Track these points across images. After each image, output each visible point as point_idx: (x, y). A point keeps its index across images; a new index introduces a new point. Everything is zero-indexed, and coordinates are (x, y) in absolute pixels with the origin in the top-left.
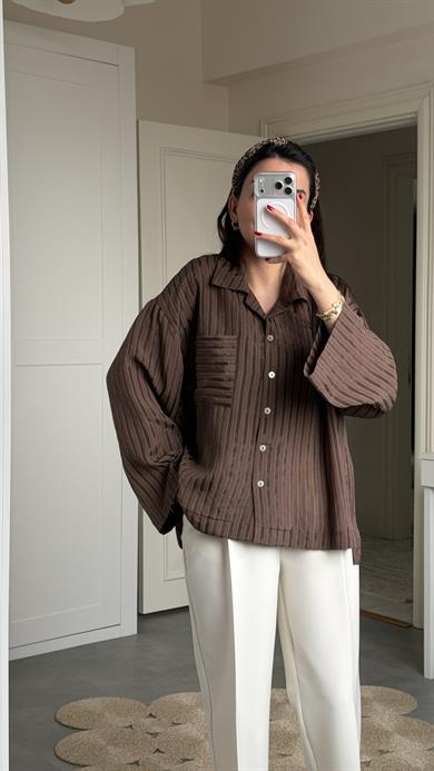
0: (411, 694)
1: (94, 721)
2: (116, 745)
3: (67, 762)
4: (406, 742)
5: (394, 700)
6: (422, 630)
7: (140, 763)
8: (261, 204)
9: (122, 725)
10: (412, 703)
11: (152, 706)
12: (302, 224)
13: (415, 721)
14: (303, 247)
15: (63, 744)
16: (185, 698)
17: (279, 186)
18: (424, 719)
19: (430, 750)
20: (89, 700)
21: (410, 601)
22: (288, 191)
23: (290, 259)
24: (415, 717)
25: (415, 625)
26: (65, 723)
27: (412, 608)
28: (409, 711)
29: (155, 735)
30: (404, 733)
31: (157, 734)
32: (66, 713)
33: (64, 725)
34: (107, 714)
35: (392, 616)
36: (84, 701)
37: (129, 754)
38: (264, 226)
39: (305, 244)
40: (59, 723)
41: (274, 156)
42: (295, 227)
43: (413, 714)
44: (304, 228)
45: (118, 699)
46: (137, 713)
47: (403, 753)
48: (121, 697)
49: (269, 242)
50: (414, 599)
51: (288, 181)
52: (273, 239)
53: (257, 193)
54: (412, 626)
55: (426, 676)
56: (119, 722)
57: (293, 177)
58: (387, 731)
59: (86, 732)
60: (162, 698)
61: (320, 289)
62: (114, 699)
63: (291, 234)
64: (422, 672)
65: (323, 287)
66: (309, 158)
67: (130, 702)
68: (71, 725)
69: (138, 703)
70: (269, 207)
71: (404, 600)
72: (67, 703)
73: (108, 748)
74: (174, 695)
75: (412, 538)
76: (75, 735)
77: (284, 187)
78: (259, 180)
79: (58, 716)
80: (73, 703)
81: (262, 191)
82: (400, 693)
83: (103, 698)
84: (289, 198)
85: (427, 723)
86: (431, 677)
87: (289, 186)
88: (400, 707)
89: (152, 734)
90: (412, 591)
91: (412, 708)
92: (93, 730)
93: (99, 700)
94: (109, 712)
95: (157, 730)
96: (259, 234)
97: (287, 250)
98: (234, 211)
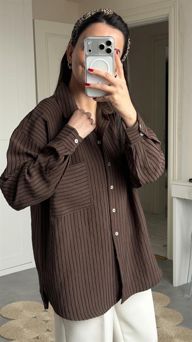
0: (168, 295)
1: (18, 315)
2: (28, 328)
3: (5, 338)
4: (166, 321)
5: (159, 299)
6: (171, 261)
7: (39, 337)
9: (31, 316)
10: (167, 300)
13: (170, 310)
15: (3, 328)
17: (102, 47)
18: (173, 309)
20: (16, 303)
21: (166, 246)
22: (109, 51)
24: (170, 308)
25: (169, 258)
26: (4, 316)
27: (166, 249)
29: (47, 321)
30: (165, 317)
31: (48, 321)
32: (6, 310)
33: (4, 317)
34: (24, 311)
35: (159, 255)
36: (14, 303)
37: (34, 333)
40: (1, 316)
43: (168, 306)
45: (30, 302)
46: (38, 310)
47: (165, 328)
49: (95, 89)
50: (168, 245)
51: (109, 43)
52: (98, 86)
54: (166, 259)
55: (174, 285)
56: (28, 314)
57: (111, 40)
62: (26, 302)
64: (172, 284)
68: (7, 317)
69: (39, 304)
71: (162, 246)
72: (6, 304)
73: (24, 329)
75: (167, 213)
76: (10, 322)
78: (88, 42)
79: (1, 312)
80: (9, 305)
81: (90, 51)
82: (162, 295)
83: (23, 302)
84: (110, 56)
85: (175, 311)
86: (176, 286)
87: (109, 47)
88: (163, 303)
89: (45, 321)
90: (167, 241)
91: (168, 303)
92: (17, 320)
93: (20, 303)
94: (26, 309)
95: (48, 318)
96: (88, 85)
97: (109, 93)
98: (70, 55)
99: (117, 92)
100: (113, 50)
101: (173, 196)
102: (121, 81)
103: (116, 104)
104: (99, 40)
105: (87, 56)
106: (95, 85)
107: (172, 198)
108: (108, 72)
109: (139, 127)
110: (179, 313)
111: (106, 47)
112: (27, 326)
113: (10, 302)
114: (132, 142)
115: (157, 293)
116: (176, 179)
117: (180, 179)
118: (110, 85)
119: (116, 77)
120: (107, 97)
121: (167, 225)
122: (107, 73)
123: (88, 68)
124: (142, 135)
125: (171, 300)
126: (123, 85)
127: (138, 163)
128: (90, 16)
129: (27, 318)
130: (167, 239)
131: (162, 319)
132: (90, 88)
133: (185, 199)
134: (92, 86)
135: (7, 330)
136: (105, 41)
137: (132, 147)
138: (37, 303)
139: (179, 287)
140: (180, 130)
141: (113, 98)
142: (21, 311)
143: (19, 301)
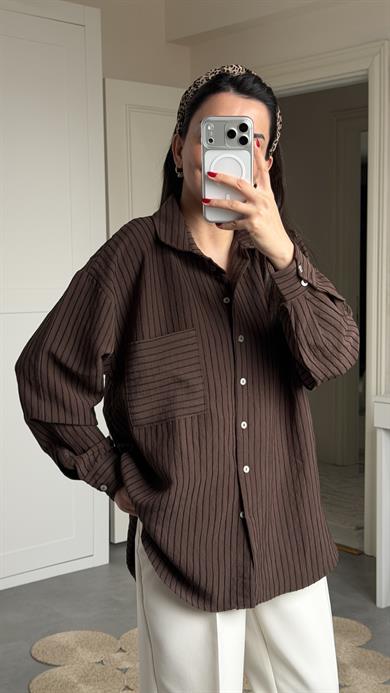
0: (365, 624)
1: (67, 657)
2: (87, 682)
4: (362, 675)
5: (349, 631)
6: (373, 559)
9: (93, 661)
10: (366, 634)
11: (122, 640)
13: (370, 653)
14: (263, 211)
15: (38, 682)
17: (231, 134)
18: (377, 651)
19: (384, 683)
20: (63, 634)
21: (361, 528)
22: (243, 141)
24: (370, 649)
25: (367, 551)
26: (39, 659)
27: (363, 533)
28: (363, 642)
29: (124, 671)
30: (359, 666)
31: (126, 670)
32: (42, 648)
33: (40, 662)
34: (79, 649)
36: (58, 635)
39: (266, 205)
40: (35, 659)
43: (367, 646)
45: (90, 633)
46: (108, 647)
47: (359, 687)
48: (93, 630)
49: (219, 208)
50: (366, 527)
51: (244, 128)
52: (225, 204)
54: (361, 553)
55: (378, 605)
56: (88, 657)
57: (249, 123)
58: (344, 664)
59: (59, 668)
60: (131, 632)
62: (82, 632)
64: (375, 601)
66: (269, 92)
67: (102, 635)
68: (46, 661)
69: (108, 636)
71: (353, 528)
72: (44, 636)
73: (79, 685)
76: (52, 670)
79: (33, 652)
80: (48, 638)
81: (211, 141)
82: (354, 622)
83: (76, 632)
84: (245, 149)
85: (381, 655)
86: (383, 606)
87: (245, 135)
88: (356, 638)
89: (122, 670)
90: (363, 519)
91: (367, 639)
92: (66, 667)
93: (72, 634)
94: (82, 647)
95: (126, 665)
96: (208, 201)
97: (244, 216)
98: (179, 154)
99: (259, 213)
100: (251, 138)
101: (376, 425)
102: (265, 193)
104: (227, 122)
105: (205, 150)
106: (218, 201)
107: (374, 431)
108: (243, 178)
109: (298, 270)
110: (387, 658)
111: (239, 134)
112: (85, 679)
113: (51, 633)
114: (287, 298)
115: (343, 619)
116: (383, 392)
118: (245, 202)
119: (255, 186)
120: (240, 222)
122: (241, 181)
123: (206, 171)
124: (304, 284)
125: (372, 633)
126: (267, 201)
127: (302, 337)
129: (86, 663)
130: (363, 514)
131: (354, 671)
132: (211, 207)
134: (214, 203)
135: (47, 686)
136: (238, 124)
137: (289, 307)
138: (104, 635)
141: (252, 225)
142: (73, 650)
143: (69, 630)
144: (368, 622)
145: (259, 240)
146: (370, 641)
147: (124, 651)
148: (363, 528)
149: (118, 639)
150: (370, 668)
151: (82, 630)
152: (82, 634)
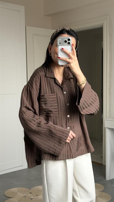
0: (102, 185)
1: (14, 195)
4: (101, 199)
5: (98, 187)
6: (105, 166)
8: (60, 47)
10: (102, 188)
11: (31, 190)
12: (73, 54)
13: (104, 193)
14: (74, 62)
16: (40, 187)
17: (66, 41)
18: (106, 193)
20: (14, 189)
23: (70, 66)
24: (104, 192)
25: (104, 164)
26: (6, 196)
28: (102, 190)
29: (32, 199)
30: (101, 197)
32: (8, 192)
34: (18, 193)
35: (98, 162)
36: (12, 189)
38: (61, 55)
39: (75, 61)
41: (65, 34)
42: (71, 55)
43: (103, 191)
44: (74, 55)
45: (22, 188)
46: (27, 192)
48: (22, 187)
51: (69, 40)
52: (64, 59)
53: (58, 44)
54: (102, 164)
55: (106, 179)
56: (21, 195)
57: (70, 38)
59: (12, 198)
60: (34, 188)
61: (79, 76)
62: (20, 188)
63: (70, 58)
65: (80, 75)
66: (77, 36)
68: (8, 196)
70: (62, 48)
71: (100, 157)
72: (8, 189)
74: (37, 187)
75: (102, 139)
76: (10, 199)
77: (68, 42)
78: (59, 39)
79: (5, 194)
81: (60, 43)
82: (99, 184)
83: (18, 188)
84: (69, 45)
86: (108, 180)
87: (69, 42)
88: (100, 189)
89: (30, 199)
91: (103, 189)
92: (14, 198)
93: (16, 189)
94: (19, 192)
95: (32, 197)
97: (69, 63)
98: (50, 49)
99: (73, 62)
100: (71, 43)
101: (105, 127)
103: (72, 68)
104: (64, 38)
107: (105, 128)
110: (109, 195)
112: (20, 201)
113: (10, 188)
116: (108, 117)
117: (110, 117)
118: (69, 59)
120: (68, 65)
121: (102, 145)
125: (105, 188)
128: (59, 31)
129: (20, 197)
130: (102, 153)
131: (99, 198)
132: (60, 59)
133: (113, 129)
134: (61, 59)
138: (26, 189)
139: (109, 181)
140: (110, 89)
141: (71, 65)
142: (17, 193)
143: (16, 187)
144: (103, 184)
145: (72, 70)
146: (104, 190)
147: (32, 193)
148: (102, 157)
149: (30, 190)
150: (104, 197)
151: (19, 187)
152: (19, 188)
